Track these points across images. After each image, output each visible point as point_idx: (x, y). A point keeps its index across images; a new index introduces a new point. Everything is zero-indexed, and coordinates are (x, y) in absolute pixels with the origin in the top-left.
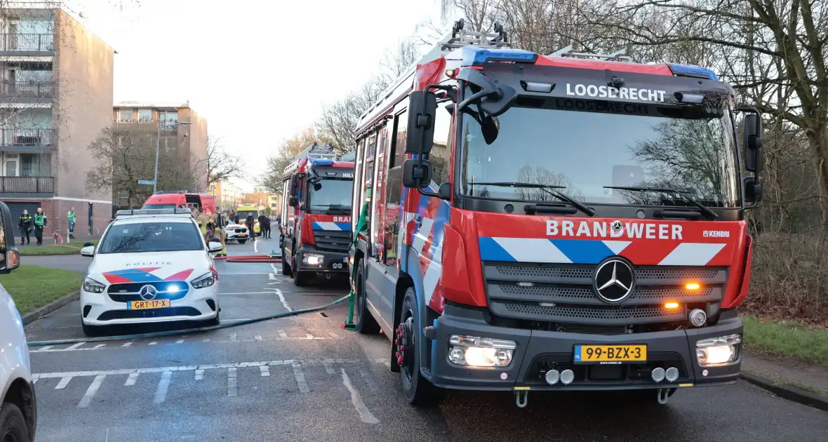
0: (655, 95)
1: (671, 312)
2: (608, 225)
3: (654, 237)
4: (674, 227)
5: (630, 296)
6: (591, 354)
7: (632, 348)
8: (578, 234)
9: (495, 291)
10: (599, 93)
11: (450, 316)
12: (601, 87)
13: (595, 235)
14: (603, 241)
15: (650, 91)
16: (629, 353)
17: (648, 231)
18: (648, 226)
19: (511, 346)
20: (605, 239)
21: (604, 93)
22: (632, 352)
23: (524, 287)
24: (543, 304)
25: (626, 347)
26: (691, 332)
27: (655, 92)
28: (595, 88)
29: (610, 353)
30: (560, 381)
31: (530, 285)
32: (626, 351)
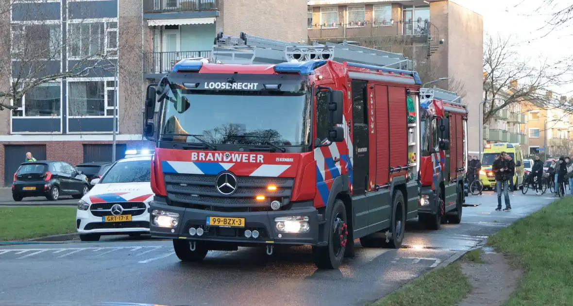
0: (252, 86)
1: (260, 202)
2: (223, 154)
3: (247, 161)
4: (259, 156)
5: (236, 192)
6: (215, 222)
7: (237, 219)
8: (207, 160)
9: (170, 188)
10: (222, 86)
11: (156, 202)
12: (223, 84)
13: (216, 160)
14: (220, 163)
15: (249, 84)
16: (235, 222)
17: (244, 158)
18: (244, 155)
19: (177, 215)
20: (220, 162)
21: (225, 86)
22: (237, 222)
23: (183, 186)
24: (193, 195)
25: (234, 219)
26: (270, 213)
27: (252, 84)
28: (219, 84)
29: (225, 221)
30: (196, 234)
31: (186, 185)
32: (234, 221)
